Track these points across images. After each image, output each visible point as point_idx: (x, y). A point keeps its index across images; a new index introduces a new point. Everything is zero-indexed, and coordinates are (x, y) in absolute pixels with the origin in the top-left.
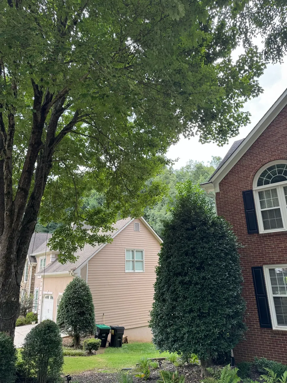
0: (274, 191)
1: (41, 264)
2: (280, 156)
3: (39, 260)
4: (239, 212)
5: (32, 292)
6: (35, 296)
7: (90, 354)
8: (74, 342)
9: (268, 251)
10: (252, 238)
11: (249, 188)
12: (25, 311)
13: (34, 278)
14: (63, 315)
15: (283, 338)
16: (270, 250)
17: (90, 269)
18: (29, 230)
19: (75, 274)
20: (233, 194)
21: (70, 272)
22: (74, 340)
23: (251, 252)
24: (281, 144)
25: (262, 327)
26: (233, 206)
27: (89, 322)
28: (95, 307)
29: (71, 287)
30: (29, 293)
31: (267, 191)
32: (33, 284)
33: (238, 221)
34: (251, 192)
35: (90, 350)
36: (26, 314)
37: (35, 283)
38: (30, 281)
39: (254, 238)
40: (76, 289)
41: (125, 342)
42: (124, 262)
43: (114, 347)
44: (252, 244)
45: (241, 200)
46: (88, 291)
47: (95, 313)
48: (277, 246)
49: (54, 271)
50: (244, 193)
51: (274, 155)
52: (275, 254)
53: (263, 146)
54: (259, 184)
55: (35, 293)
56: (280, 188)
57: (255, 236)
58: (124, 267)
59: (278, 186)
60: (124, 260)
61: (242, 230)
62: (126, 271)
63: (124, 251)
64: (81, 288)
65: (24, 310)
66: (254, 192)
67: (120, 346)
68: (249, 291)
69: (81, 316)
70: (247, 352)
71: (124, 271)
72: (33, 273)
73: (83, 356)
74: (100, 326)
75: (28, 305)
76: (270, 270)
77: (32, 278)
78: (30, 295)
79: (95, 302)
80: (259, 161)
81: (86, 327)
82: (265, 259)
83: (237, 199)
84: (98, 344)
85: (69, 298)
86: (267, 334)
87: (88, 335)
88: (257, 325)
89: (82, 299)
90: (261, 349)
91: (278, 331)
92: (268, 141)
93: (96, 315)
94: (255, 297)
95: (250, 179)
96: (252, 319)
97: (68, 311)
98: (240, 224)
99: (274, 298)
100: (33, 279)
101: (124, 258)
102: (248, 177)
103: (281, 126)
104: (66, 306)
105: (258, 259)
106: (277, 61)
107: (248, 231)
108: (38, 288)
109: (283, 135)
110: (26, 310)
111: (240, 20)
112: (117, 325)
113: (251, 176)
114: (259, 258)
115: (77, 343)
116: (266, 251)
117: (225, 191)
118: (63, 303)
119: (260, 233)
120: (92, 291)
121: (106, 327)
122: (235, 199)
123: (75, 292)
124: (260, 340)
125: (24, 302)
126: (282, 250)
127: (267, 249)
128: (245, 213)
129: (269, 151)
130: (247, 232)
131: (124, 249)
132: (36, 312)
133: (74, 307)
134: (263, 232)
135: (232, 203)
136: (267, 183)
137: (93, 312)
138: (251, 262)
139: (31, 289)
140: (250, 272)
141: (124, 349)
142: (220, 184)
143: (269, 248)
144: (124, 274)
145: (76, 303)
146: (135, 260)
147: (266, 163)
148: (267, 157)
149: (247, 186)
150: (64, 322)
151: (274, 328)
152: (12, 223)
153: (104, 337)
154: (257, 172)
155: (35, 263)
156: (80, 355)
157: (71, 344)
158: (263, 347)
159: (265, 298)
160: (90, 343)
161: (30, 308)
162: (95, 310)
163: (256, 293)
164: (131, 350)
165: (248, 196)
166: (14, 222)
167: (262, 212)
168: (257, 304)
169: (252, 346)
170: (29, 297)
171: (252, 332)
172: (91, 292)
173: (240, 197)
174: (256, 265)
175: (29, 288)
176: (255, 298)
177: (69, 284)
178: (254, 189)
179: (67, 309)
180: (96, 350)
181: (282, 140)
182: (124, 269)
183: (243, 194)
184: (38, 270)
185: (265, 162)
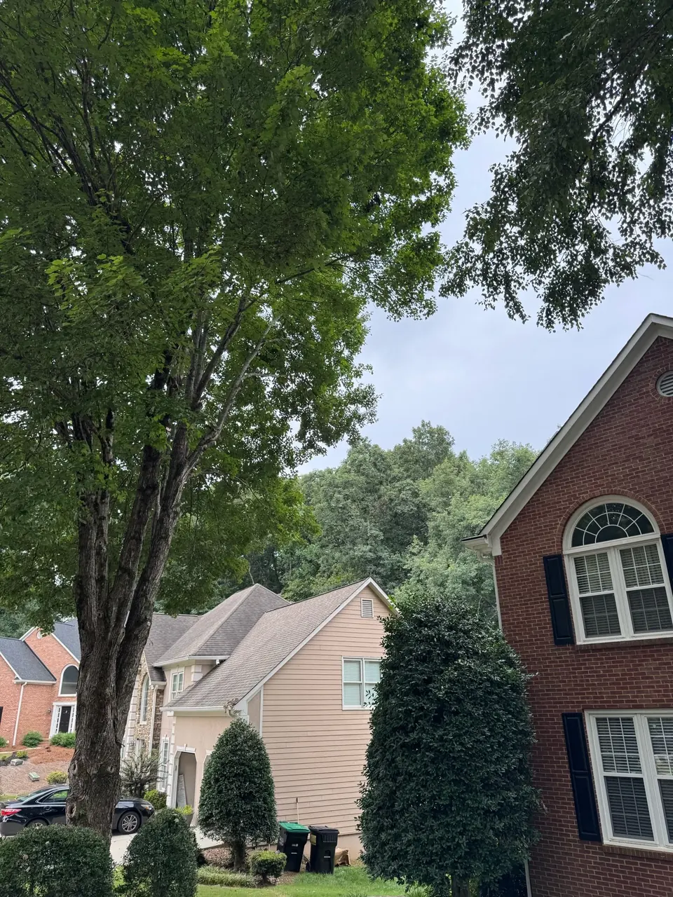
0: (603, 556)
1: (174, 686)
2: (611, 487)
3: (169, 676)
4: (538, 599)
5: (156, 746)
6: (162, 755)
7: (264, 883)
8: (233, 858)
9: (592, 680)
10: (562, 654)
11: (554, 551)
12: (142, 787)
13: (161, 715)
14: (210, 798)
15: (623, 862)
16: (596, 680)
17: (268, 703)
18: (138, 639)
19: (236, 712)
20: (527, 562)
21: (226, 707)
22: (232, 853)
23: (561, 682)
24: (613, 464)
25: (582, 837)
26: (526, 587)
27: (263, 816)
28: (276, 784)
29: (227, 740)
30: (150, 748)
31: (591, 558)
32: (157, 729)
33: (536, 618)
34: (559, 558)
35: (264, 875)
36: (144, 793)
37: (162, 727)
38: (152, 721)
39: (566, 653)
40: (237, 746)
41: (343, 864)
42: (339, 687)
43: (317, 873)
44: (562, 666)
45: (541, 574)
46: (260, 749)
47: (276, 796)
48: (607, 671)
49: (197, 704)
50: (546, 559)
51: (600, 486)
52: (605, 689)
53: (579, 466)
54: (576, 542)
55: (162, 747)
56: (613, 553)
57: (569, 649)
58: (339, 697)
59: (609, 548)
60: (339, 682)
61: (544, 635)
62: (345, 707)
63: (339, 663)
64: (246, 742)
65: (139, 785)
66: (566, 559)
67: (330, 871)
68: (559, 762)
69: (246, 803)
70: (556, 890)
71: (339, 707)
72: (158, 704)
73: (248, 886)
74: (287, 826)
75: (148, 774)
76: (597, 719)
77: (156, 716)
78: (153, 754)
79: (275, 773)
80: (572, 496)
81: (256, 825)
82: (588, 698)
83: (534, 571)
84: (280, 864)
85: (222, 764)
86: (593, 853)
87: (262, 843)
88: (574, 834)
89: (248, 766)
90: (581, 885)
91: (613, 848)
92: (588, 456)
93: (278, 802)
94: (569, 775)
95: (556, 531)
96: (565, 821)
97: (220, 792)
98: (541, 624)
99: (607, 778)
100: (158, 717)
101: (339, 677)
102: (554, 528)
103: (612, 428)
104: (217, 781)
105: (574, 698)
106: (572, 324)
107: (555, 637)
108: (168, 738)
109: (616, 445)
110: (142, 785)
111: (495, 261)
112: (324, 825)
113: (558, 526)
114: (576, 694)
115: (238, 860)
116: (588, 681)
117: (512, 554)
118: (211, 774)
119: (578, 643)
120: (270, 750)
121: (300, 827)
122: (531, 572)
123: (233, 752)
124: (580, 866)
125: (139, 767)
126: (617, 680)
127: (589, 676)
128: (549, 601)
129: (591, 477)
130: (553, 640)
131: (338, 658)
132: (163, 790)
133: (232, 783)
134: (584, 641)
135: (525, 580)
136: (590, 540)
137: (271, 794)
138: (561, 703)
139: (154, 739)
140: (559, 724)
141: (337, 877)
142: (502, 538)
143: (593, 676)
144: (340, 712)
145: (236, 775)
146: (365, 682)
147: (586, 501)
148: (588, 488)
149: (552, 547)
150: (212, 814)
151: (606, 842)
152: (108, 632)
153: (295, 849)
154: (569, 518)
155: (163, 683)
156: (243, 884)
157: (227, 862)
158: (585, 881)
159: (587, 777)
160: (264, 861)
161: (153, 779)
162: (276, 791)
163: (570, 767)
164: (353, 881)
165: (554, 566)
166: (111, 629)
167: (581, 599)
168: (574, 791)
169: (564, 877)
170: (150, 756)
171: (564, 849)
172: (267, 751)
173: (540, 567)
174: (570, 709)
175: (151, 736)
176: (569, 779)
177: (222, 733)
178: (565, 552)
179: (219, 786)
180: (277, 875)
181: (615, 456)
182: (339, 702)
183: (544, 563)
184: (168, 698)
185: (583, 498)
